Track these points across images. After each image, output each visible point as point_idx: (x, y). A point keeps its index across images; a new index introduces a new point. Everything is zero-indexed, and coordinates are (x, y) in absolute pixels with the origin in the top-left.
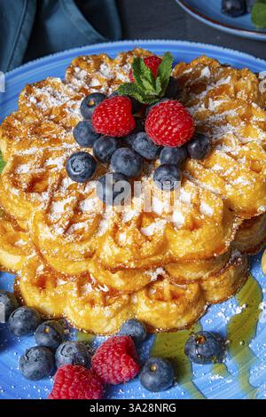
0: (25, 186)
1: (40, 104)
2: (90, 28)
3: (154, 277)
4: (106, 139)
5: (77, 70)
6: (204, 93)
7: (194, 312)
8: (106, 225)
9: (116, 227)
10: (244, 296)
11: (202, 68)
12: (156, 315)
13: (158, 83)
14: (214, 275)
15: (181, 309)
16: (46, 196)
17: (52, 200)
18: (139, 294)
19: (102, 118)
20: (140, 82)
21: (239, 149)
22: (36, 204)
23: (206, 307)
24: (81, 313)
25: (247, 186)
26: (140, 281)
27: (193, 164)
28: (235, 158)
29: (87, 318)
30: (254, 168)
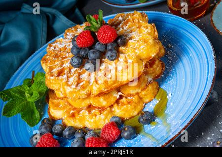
0: (56, 75)
1: (56, 49)
3: (118, 97)
4: (84, 49)
5: (68, 33)
6: (121, 25)
7: (139, 108)
10: (159, 96)
11: (118, 18)
12: (123, 113)
13: (99, 22)
14: (143, 89)
15: (133, 107)
16: (65, 76)
17: (68, 77)
18: (114, 106)
19: (80, 40)
20: (91, 23)
21: (138, 38)
22: (62, 80)
23: (144, 105)
24: (92, 121)
25: (144, 48)
26: (113, 100)
27: (121, 48)
28: (138, 41)
29: (95, 122)
30: (145, 41)
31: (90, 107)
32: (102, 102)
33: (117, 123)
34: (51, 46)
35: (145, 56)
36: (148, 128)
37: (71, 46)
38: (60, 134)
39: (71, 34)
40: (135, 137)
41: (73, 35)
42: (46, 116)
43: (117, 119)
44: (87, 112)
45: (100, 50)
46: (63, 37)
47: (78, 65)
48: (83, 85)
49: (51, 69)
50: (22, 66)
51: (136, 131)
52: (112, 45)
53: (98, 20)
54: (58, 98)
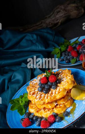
0: (32, 94)
1: (33, 83)
2: (42, 72)
3: (56, 105)
4: (44, 84)
6: (60, 74)
7: (64, 110)
8: (46, 97)
9: (47, 97)
10: (73, 105)
11: (60, 71)
12: (57, 111)
14: (66, 102)
15: (61, 109)
16: (35, 95)
17: (36, 96)
18: (54, 108)
19: (42, 81)
20: (47, 74)
21: (66, 80)
22: (34, 97)
23: (66, 109)
24: (45, 114)
25: (67, 85)
26: (53, 106)
27: (58, 85)
28: (65, 82)
30: (68, 82)
31: (44, 108)
32: (49, 106)
33: (54, 115)
34: (31, 82)
35: (67, 88)
36: (66, 118)
37: (39, 82)
38: (32, 119)
39: (40, 77)
40: (61, 121)
41: (41, 78)
42: (28, 111)
43: (55, 114)
44: (43, 110)
45: (50, 85)
46: (36, 78)
47: (41, 90)
48: (42, 99)
49: (30, 92)
50: (19, 90)
51: (62, 119)
52: (54, 83)
53: (50, 73)
54: (33, 104)
